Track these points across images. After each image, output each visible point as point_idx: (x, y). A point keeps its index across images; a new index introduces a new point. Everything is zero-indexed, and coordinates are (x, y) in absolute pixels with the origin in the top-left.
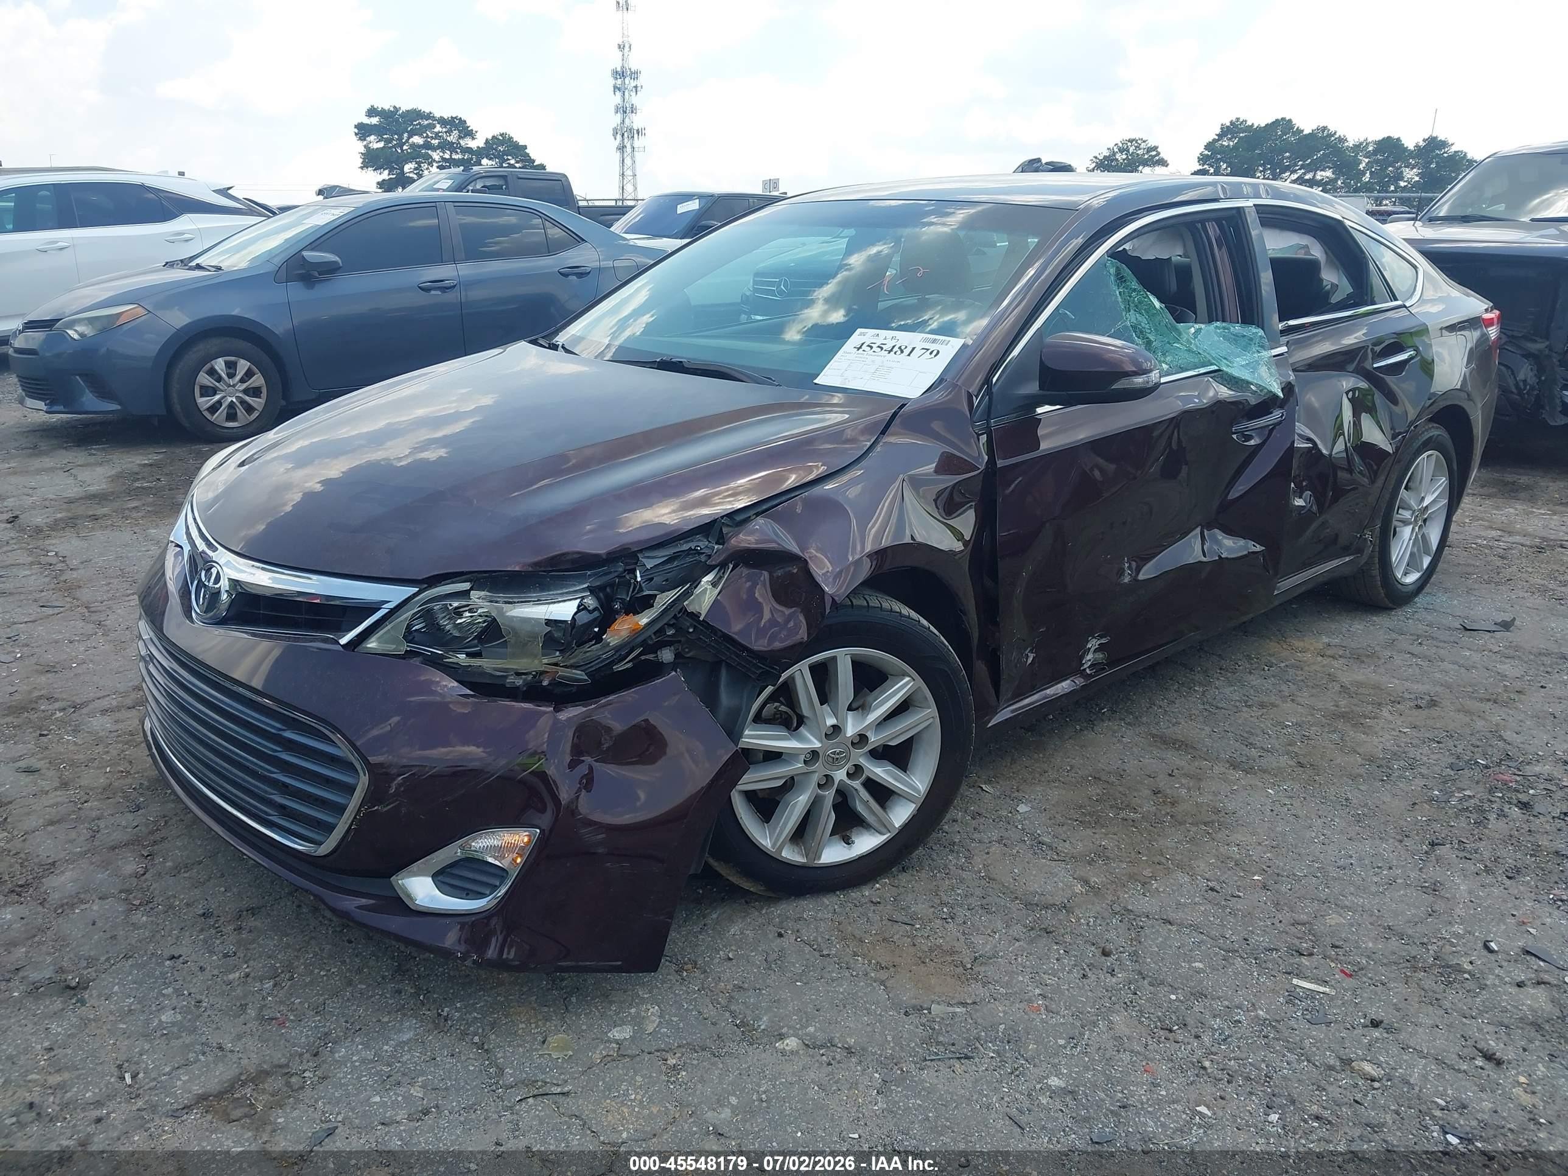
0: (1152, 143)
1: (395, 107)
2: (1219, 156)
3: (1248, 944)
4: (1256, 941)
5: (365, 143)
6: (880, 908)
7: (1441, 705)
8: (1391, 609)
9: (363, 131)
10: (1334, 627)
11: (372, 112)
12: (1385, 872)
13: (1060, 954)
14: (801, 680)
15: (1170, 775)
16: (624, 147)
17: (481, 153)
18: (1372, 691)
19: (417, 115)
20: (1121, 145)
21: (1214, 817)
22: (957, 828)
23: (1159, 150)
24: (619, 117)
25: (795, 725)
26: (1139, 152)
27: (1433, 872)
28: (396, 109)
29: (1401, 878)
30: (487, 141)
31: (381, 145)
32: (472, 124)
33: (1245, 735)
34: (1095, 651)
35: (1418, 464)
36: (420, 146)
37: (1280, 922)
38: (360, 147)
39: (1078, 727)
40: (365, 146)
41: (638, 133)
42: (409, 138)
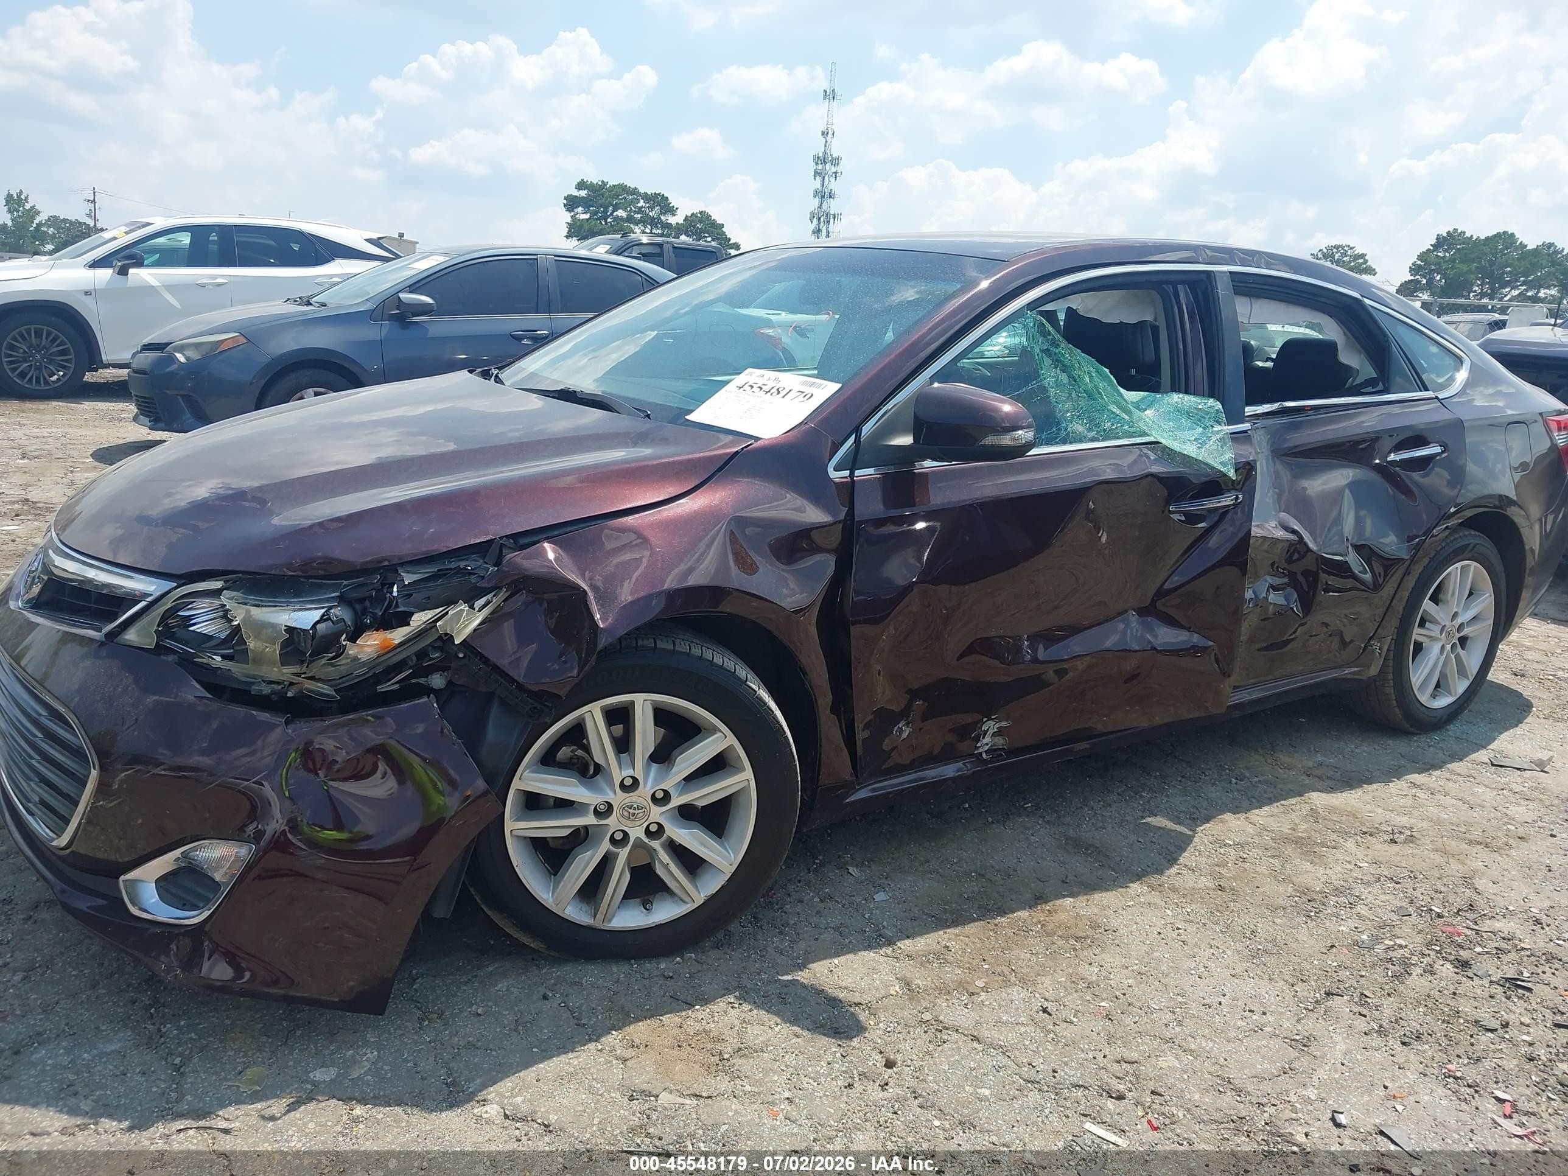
0: (1359, 251)
1: (603, 182)
2: (1433, 267)
3: (1054, 1077)
4: (1066, 1074)
5: (572, 214)
6: (669, 983)
7: (1418, 842)
8: (1414, 734)
9: (571, 203)
10: (1337, 746)
11: (581, 185)
12: (1255, 1017)
13: (835, 1057)
14: (592, 723)
15: (1063, 881)
16: (819, 231)
17: (679, 230)
18: (1344, 818)
19: (623, 190)
20: (1325, 251)
21: (1090, 932)
22: (799, 909)
23: (1367, 258)
24: (817, 200)
25: (591, 772)
26: (1345, 259)
27: (1310, 1025)
28: (604, 184)
29: (1271, 1026)
30: (686, 219)
31: (587, 216)
32: (674, 202)
33: (1172, 849)
34: (994, 735)
35: (1449, 574)
36: (622, 219)
37: (1105, 1057)
38: (567, 217)
39: (990, 820)
40: (572, 217)
41: (834, 218)
42: (613, 212)
